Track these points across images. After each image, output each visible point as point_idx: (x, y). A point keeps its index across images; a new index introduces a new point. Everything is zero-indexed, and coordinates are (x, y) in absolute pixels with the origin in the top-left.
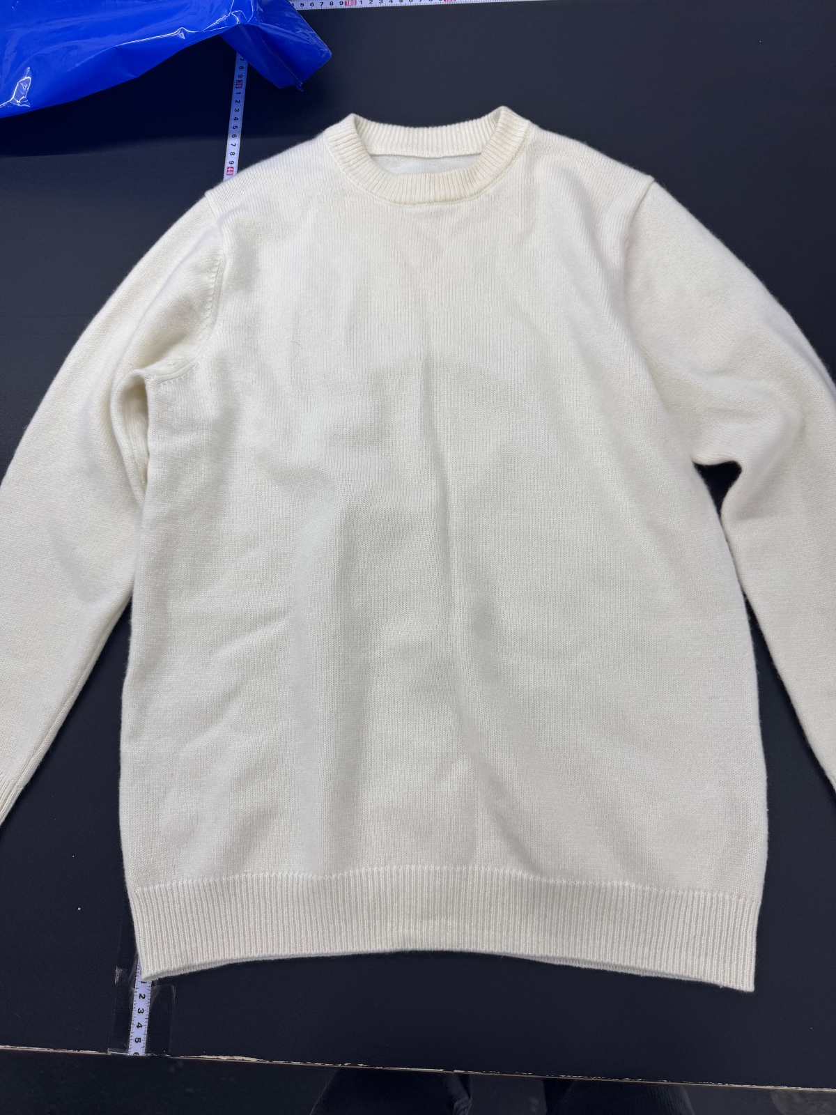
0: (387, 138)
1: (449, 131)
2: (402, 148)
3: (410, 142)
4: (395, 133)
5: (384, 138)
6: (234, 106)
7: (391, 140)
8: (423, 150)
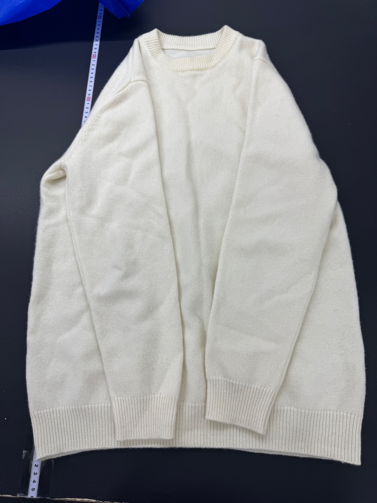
0: (170, 41)
1: (200, 38)
2: (177, 45)
3: (182, 43)
4: (174, 39)
5: (169, 41)
6: (97, 27)
7: (172, 42)
8: (188, 47)
